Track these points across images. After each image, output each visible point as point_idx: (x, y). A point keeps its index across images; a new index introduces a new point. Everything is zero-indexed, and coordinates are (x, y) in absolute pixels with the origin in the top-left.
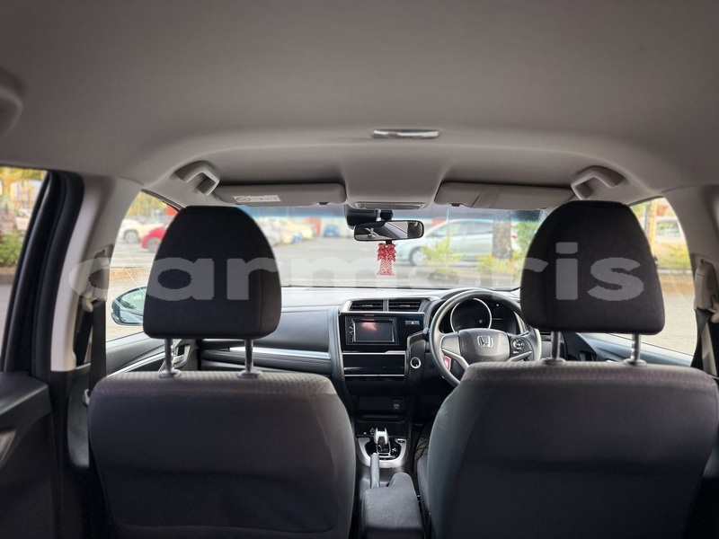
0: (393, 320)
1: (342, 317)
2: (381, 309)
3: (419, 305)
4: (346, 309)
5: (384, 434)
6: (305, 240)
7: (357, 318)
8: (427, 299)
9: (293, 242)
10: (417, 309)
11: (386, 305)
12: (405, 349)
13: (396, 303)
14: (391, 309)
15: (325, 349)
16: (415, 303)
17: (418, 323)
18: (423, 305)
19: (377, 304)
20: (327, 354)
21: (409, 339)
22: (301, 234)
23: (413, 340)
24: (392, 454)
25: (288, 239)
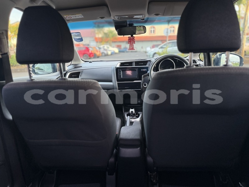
0: (137, 69)
1: (117, 69)
2: (132, 65)
3: (147, 63)
4: (118, 66)
5: (133, 110)
6: (116, 53)
7: (123, 69)
8: (150, 61)
9: (112, 54)
10: (146, 65)
11: (134, 64)
12: (141, 80)
13: (137, 63)
14: (136, 65)
15: (111, 81)
16: (145, 62)
17: (146, 70)
18: (148, 63)
19: (130, 63)
20: (112, 83)
21: (143, 76)
22: (114, 51)
23: (144, 77)
24: (136, 117)
25: (109, 53)
